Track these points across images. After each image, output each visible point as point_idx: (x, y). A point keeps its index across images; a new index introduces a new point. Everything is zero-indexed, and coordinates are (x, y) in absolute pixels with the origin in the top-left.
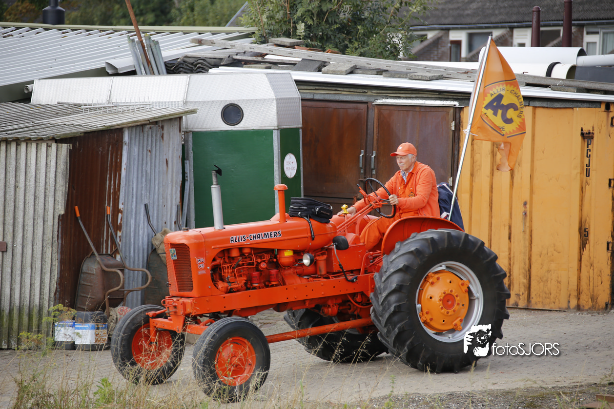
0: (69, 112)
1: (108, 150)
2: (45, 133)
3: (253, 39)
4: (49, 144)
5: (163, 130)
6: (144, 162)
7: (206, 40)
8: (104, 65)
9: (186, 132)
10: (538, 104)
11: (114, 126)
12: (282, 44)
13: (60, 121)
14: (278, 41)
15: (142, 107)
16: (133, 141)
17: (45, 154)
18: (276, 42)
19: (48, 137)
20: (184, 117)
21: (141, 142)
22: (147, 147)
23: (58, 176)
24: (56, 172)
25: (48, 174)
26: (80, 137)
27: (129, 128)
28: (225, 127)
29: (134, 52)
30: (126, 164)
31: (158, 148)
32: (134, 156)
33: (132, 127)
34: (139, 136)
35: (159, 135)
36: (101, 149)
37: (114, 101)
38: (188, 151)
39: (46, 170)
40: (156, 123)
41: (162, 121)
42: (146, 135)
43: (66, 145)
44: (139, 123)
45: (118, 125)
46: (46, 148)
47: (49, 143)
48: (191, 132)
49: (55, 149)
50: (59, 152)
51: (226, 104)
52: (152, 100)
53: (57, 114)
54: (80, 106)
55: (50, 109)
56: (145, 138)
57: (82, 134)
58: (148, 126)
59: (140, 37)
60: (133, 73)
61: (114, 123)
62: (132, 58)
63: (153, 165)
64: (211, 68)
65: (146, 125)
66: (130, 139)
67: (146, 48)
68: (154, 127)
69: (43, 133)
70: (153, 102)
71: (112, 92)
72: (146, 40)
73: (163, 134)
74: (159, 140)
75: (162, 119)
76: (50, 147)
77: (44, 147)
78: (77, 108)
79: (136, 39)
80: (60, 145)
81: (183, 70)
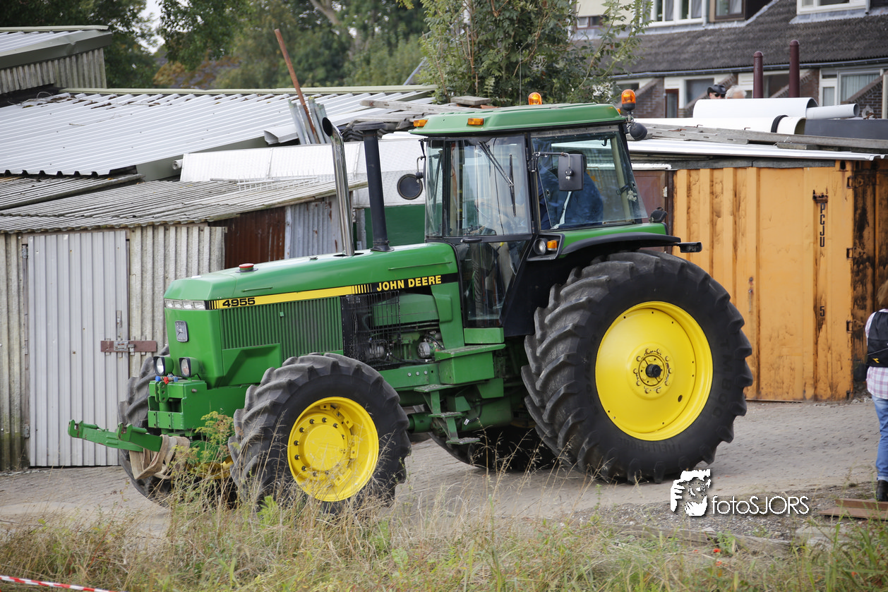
0: (224, 190)
1: (269, 233)
2: (196, 215)
3: (432, 99)
4: (201, 228)
5: (331, 207)
6: (311, 245)
7: (378, 102)
8: (262, 134)
9: (358, 209)
10: (762, 164)
11: (274, 205)
12: (466, 103)
13: (213, 201)
14: (461, 100)
15: (306, 182)
16: (297, 222)
17: (197, 239)
18: (459, 102)
19: (200, 220)
20: (354, 192)
21: (306, 222)
22: (313, 228)
23: (212, 264)
24: (210, 259)
25: (201, 262)
26: (236, 218)
27: (291, 206)
28: (402, 201)
29: (296, 116)
30: (290, 248)
31: (325, 228)
32: (299, 238)
33: (296, 205)
34: (304, 215)
35: (326, 214)
36: (260, 232)
37: (274, 175)
38: (360, 230)
39: (199, 258)
40: (323, 199)
41: (330, 197)
42: (311, 214)
43: (220, 228)
44: (303, 201)
45: (279, 203)
46: (197, 233)
47: (202, 226)
48: (363, 208)
49: (209, 233)
50: (213, 237)
51: (403, 175)
52: (317, 173)
53: (210, 193)
54: (235, 182)
55: (202, 187)
56: (311, 217)
57: (238, 215)
58: (313, 204)
59: (303, 101)
60: (295, 142)
61: (274, 202)
62: (294, 125)
63: (321, 247)
64: (384, 134)
65: (311, 202)
66: (294, 219)
67: (310, 114)
68: (321, 205)
69: (194, 216)
70: (319, 176)
71: (272, 165)
72: (309, 104)
73: (331, 212)
74: (326, 220)
75: (329, 195)
76: (202, 231)
77: (195, 231)
78: (233, 185)
79: (298, 103)
80: (213, 228)
81: (353, 137)
